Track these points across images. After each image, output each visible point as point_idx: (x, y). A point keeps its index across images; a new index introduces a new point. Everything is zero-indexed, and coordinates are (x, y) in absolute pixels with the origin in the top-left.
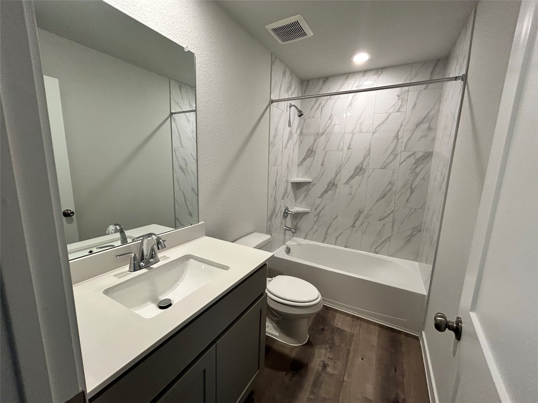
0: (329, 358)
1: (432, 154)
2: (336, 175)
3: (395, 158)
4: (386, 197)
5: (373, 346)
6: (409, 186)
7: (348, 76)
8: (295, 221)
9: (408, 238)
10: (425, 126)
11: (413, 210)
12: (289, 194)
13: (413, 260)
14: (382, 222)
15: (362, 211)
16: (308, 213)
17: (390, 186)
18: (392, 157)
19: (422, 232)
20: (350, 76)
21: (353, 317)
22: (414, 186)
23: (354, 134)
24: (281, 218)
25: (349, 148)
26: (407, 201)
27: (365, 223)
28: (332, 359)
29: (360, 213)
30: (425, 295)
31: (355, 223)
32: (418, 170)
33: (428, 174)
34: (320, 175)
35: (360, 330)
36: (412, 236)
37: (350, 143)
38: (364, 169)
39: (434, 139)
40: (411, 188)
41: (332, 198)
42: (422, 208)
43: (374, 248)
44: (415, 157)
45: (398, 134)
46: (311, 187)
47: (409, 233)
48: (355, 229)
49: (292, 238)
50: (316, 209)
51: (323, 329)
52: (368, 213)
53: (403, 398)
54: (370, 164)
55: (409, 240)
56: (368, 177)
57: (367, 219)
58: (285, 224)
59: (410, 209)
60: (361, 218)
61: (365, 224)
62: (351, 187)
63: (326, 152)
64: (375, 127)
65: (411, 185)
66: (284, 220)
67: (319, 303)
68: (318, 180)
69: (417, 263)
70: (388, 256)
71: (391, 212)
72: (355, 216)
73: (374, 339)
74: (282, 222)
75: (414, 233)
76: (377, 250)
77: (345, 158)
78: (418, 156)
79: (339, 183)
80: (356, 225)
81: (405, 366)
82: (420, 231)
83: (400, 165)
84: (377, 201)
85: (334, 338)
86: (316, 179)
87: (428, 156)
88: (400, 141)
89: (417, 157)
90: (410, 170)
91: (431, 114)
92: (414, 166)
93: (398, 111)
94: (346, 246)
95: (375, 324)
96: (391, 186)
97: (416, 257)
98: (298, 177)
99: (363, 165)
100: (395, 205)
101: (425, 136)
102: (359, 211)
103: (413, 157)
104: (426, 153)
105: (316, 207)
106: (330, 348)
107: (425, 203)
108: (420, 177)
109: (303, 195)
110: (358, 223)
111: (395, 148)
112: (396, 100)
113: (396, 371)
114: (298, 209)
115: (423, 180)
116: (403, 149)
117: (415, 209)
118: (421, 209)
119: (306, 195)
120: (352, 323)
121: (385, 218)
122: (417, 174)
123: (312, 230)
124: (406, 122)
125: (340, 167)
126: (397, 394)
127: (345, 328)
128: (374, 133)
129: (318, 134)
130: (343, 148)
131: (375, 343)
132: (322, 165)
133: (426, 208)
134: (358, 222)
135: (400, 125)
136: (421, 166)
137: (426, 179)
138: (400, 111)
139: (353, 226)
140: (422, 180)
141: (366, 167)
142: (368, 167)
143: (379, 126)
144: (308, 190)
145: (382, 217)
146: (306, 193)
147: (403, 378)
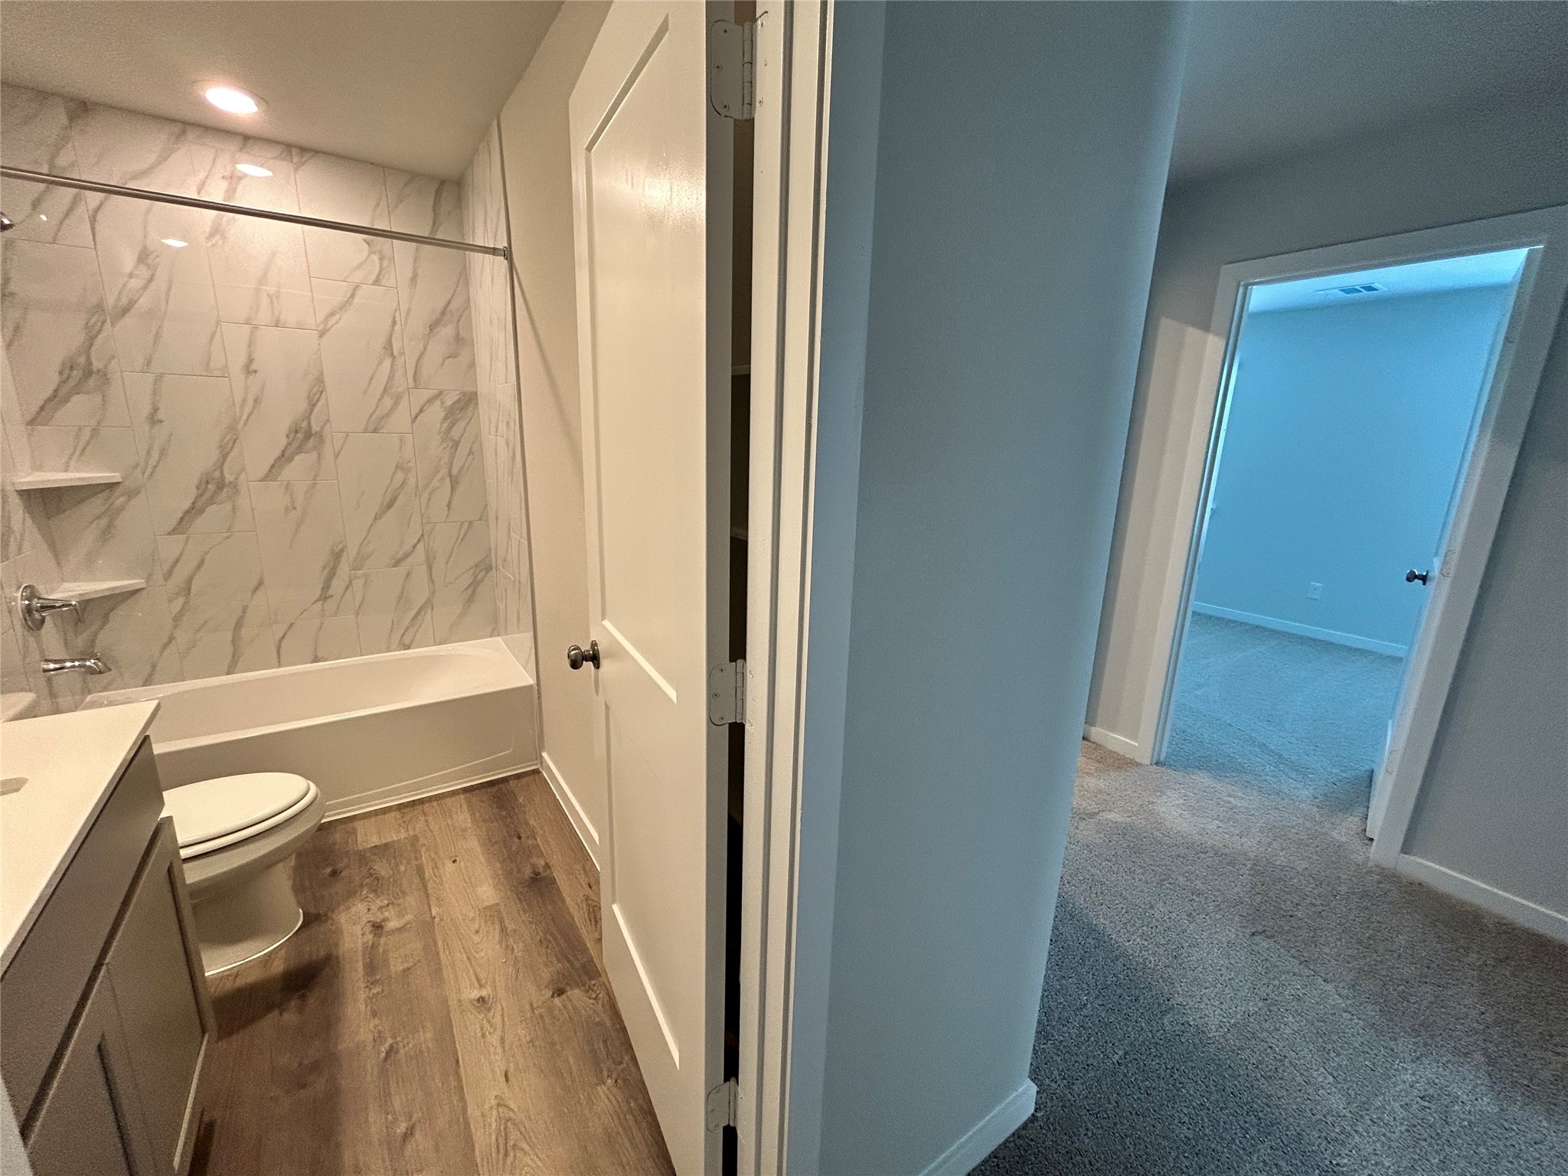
0: (381, 908)
1: (477, 396)
2: (224, 456)
3: (396, 404)
4: (397, 503)
5: (464, 830)
6: (444, 471)
7: (183, 133)
8: (76, 634)
9: (470, 591)
10: (447, 331)
11: (466, 525)
12: (22, 535)
13: (491, 636)
14: (402, 569)
15: (342, 551)
16: (136, 592)
17: (400, 476)
18: (388, 402)
19: (494, 571)
20: (191, 135)
21: (400, 807)
22: (455, 471)
23: (256, 328)
24: (19, 634)
25: (249, 369)
26: (449, 505)
27: (356, 581)
28: (388, 904)
29: (337, 556)
30: (532, 686)
31: (326, 586)
32: (455, 433)
33: (477, 438)
34: (155, 455)
35: (427, 821)
36: (475, 584)
37: (250, 356)
38: (316, 433)
39: (472, 365)
40: (450, 475)
41: (229, 529)
42: (483, 517)
43: (396, 638)
44: (442, 403)
45: (389, 342)
46: (122, 499)
47: (467, 580)
48: (331, 604)
49: (83, 701)
50: (168, 575)
51: (334, 873)
52: (358, 554)
53: (544, 864)
54: (331, 419)
55: (474, 592)
56: (336, 456)
57: (360, 569)
58: (42, 652)
59: (459, 524)
60: (344, 570)
61: (358, 584)
62: (288, 487)
63: (160, 377)
64: (321, 317)
65: (450, 469)
66: (31, 640)
67: (318, 799)
68: (149, 470)
69: (498, 640)
70: (436, 645)
71: (419, 540)
72: (324, 567)
73: (463, 817)
74: (26, 646)
75: (480, 577)
76: (407, 640)
77: (244, 400)
78: (450, 399)
79: (242, 477)
80: (331, 592)
81: (532, 822)
82: (489, 569)
83: (413, 421)
84: (376, 519)
85: (374, 870)
86: (139, 471)
87: (468, 401)
88: (400, 362)
89: (449, 403)
90: (439, 433)
91: (453, 306)
92: (445, 425)
93: (377, 282)
94: (316, 657)
95: (454, 793)
96: (403, 476)
97: (494, 626)
98: (38, 467)
99: (312, 421)
100: (424, 521)
101: (453, 355)
102: (332, 550)
103: (438, 403)
104: (464, 394)
105: (166, 567)
106: (375, 891)
107: (486, 506)
108: (463, 450)
109: (90, 535)
110: (337, 586)
111: (391, 377)
112: (366, 254)
113: (519, 838)
114: (83, 588)
115: (471, 457)
116: (411, 384)
117: (471, 523)
118: (480, 520)
119: (107, 534)
120: (405, 820)
121: (406, 556)
122: (456, 444)
123: (172, 647)
124: (403, 315)
125: (232, 428)
126: (533, 866)
127: (392, 836)
128: (322, 334)
129: (99, 307)
130: (226, 367)
131: (469, 823)
132: (153, 419)
133: (492, 517)
134: (335, 582)
135: (389, 322)
136: (461, 424)
137: (475, 452)
138: (383, 282)
139: (324, 597)
140: (469, 455)
141: (322, 429)
142: (327, 427)
143: (332, 314)
144: (112, 515)
145: (398, 556)
146: (104, 522)
147: (535, 839)
